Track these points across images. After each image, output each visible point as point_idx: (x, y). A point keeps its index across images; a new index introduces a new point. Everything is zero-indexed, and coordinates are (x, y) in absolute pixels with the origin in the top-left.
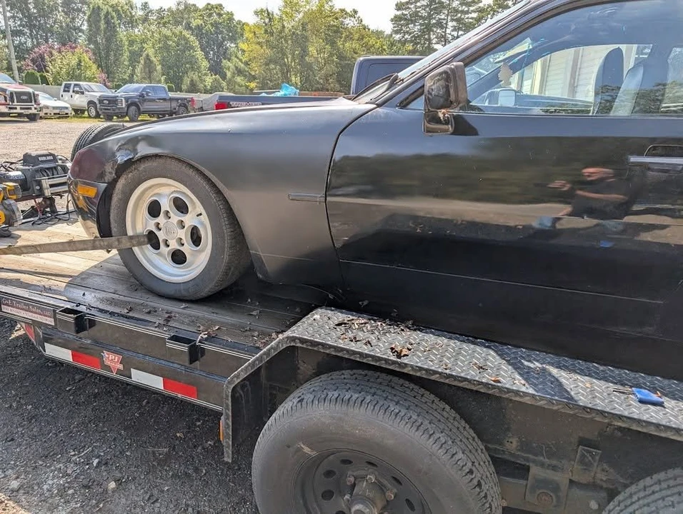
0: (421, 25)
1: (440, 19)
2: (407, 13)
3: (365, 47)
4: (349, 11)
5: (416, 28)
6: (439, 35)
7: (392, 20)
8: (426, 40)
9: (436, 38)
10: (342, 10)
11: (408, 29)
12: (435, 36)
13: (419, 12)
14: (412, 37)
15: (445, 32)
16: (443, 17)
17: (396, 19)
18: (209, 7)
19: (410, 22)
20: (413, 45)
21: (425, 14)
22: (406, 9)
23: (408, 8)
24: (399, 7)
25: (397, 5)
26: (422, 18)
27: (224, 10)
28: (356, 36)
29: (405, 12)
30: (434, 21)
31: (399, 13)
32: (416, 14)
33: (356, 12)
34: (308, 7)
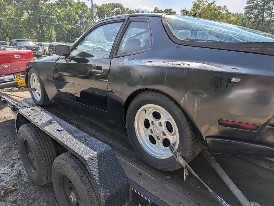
0: (259, 9)
1: (269, 6)
2: (252, 5)
3: (229, 22)
4: (222, 7)
5: (256, 11)
6: (269, 13)
7: (244, 9)
8: (261, 16)
9: (267, 15)
10: (219, 7)
11: (252, 12)
12: (266, 14)
13: (259, 4)
14: (254, 15)
15: (271, 12)
16: (271, 5)
17: (247, 8)
18: (167, 10)
19: (253, 9)
20: (254, 19)
21: (261, 4)
22: (252, 3)
23: (253, 2)
24: (248, 2)
25: (247, 2)
26: (260, 6)
27: (172, 11)
28: (225, 18)
29: (251, 4)
30: (266, 7)
31: (249, 5)
32: (257, 5)
33: (225, 7)
34: (203, 7)
